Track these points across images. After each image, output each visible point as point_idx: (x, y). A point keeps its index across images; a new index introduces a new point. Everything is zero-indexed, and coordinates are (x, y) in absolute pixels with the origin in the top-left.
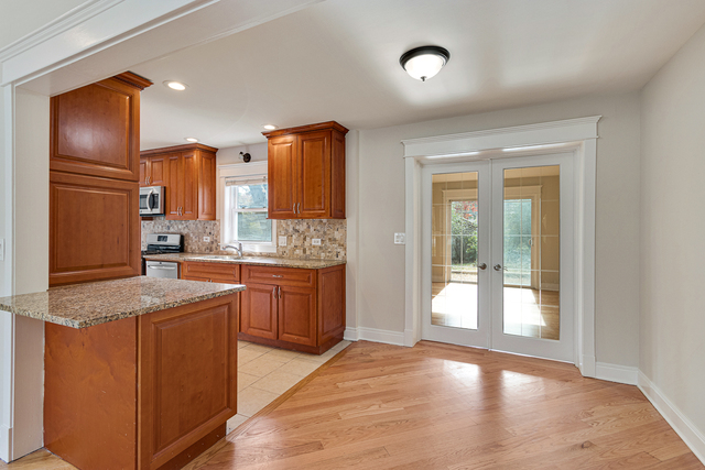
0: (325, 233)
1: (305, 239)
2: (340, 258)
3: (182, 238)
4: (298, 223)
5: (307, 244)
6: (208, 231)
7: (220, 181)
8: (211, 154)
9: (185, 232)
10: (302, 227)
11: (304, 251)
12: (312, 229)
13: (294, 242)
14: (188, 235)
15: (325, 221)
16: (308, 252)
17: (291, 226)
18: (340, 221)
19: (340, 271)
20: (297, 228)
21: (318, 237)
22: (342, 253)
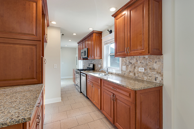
0: (147, 64)
1: (135, 68)
2: (158, 81)
3: (94, 65)
4: (132, 59)
5: (136, 70)
6: (100, 63)
7: (103, 44)
8: (100, 34)
9: (95, 63)
10: (133, 61)
11: (135, 74)
12: (139, 62)
13: (129, 69)
14: (95, 64)
15: (147, 57)
16: (137, 75)
17: (128, 61)
18: (158, 56)
19: (158, 91)
20: (131, 61)
21: (142, 67)
22: (159, 79)
